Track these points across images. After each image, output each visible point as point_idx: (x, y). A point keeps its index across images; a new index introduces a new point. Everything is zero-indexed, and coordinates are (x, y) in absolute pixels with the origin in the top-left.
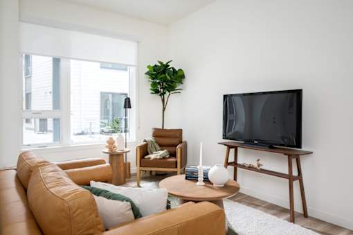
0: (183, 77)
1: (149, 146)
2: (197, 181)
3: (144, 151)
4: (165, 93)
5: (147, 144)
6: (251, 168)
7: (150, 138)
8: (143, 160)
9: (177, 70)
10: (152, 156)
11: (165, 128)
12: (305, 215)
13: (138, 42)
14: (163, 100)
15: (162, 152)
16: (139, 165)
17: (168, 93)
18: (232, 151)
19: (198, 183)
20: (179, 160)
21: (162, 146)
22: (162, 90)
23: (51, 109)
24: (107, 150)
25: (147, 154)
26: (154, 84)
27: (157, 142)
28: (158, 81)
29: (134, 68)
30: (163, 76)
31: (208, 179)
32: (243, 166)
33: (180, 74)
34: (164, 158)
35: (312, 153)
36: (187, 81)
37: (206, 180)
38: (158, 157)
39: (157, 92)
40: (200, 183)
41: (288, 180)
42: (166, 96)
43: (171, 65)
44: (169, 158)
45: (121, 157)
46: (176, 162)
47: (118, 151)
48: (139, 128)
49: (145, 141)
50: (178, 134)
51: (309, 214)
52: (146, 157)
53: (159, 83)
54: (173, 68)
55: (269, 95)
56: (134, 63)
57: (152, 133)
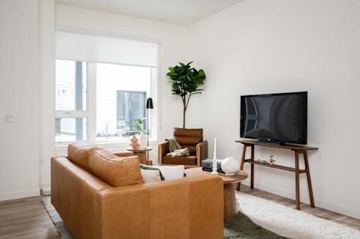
0: (204, 77)
1: (171, 144)
2: (212, 171)
3: (166, 148)
4: (186, 94)
5: (168, 143)
6: (264, 164)
7: (171, 137)
8: (164, 157)
9: (198, 70)
10: (173, 154)
11: (186, 128)
12: (312, 205)
13: (160, 44)
14: (184, 101)
15: (182, 150)
16: (161, 162)
17: (189, 93)
18: (249, 149)
19: (213, 173)
20: (198, 157)
21: (183, 145)
22: (183, 91)
23: (74, 109)
24: (131, 148)
25: (169, 152)
26: (175, 85)
27: (177, 141)
28: (179, 82)
29: (156, 69)
30: (184, 77)
31: (221, 169)
32: (258, 163)
33: (200, 74)
34: (184, 155)
35: (317, 149)
36: (208, 82)
37: (220, 170)
38: (179, 155)
39: (177, 92)
40: (215, 172)
41: (294, 173)
42: (187, 96)
43: (192, 66)
44: (190, 155)
45: (144, 154)
46: (196, 159)
47: (141, 148)
48: (161, 128)
49: (166, 140)
50: (198, 133)
51: (316, 205)
52: (168, 155)
53: (180, 84)
54: (194, 69)
55: (276, 97)
56: (155, 65)
57: (173, 133)
